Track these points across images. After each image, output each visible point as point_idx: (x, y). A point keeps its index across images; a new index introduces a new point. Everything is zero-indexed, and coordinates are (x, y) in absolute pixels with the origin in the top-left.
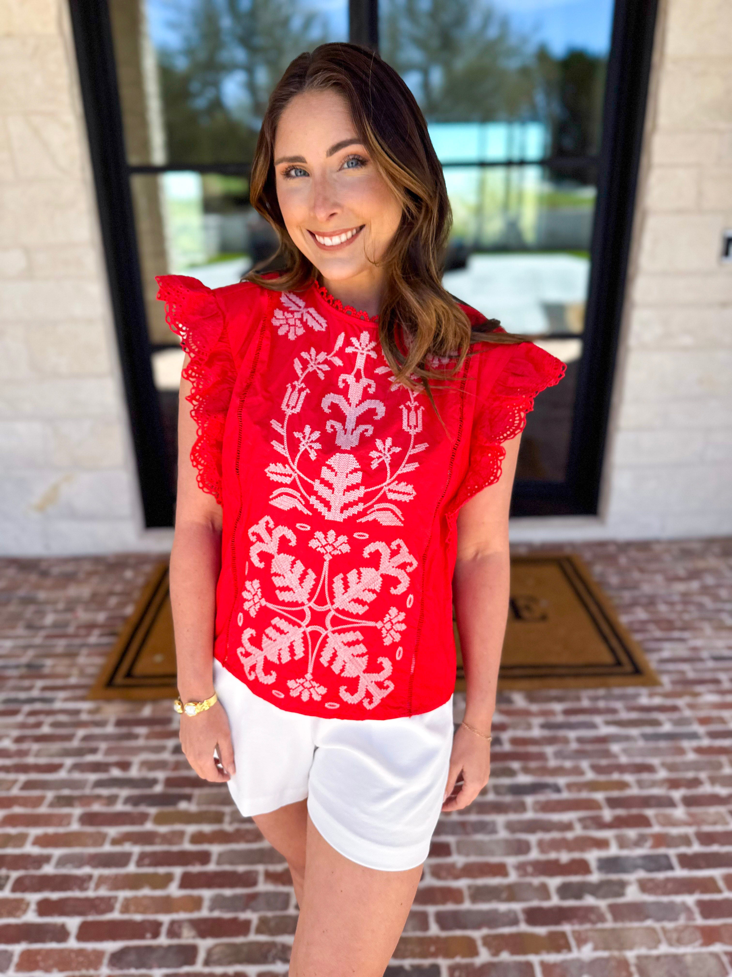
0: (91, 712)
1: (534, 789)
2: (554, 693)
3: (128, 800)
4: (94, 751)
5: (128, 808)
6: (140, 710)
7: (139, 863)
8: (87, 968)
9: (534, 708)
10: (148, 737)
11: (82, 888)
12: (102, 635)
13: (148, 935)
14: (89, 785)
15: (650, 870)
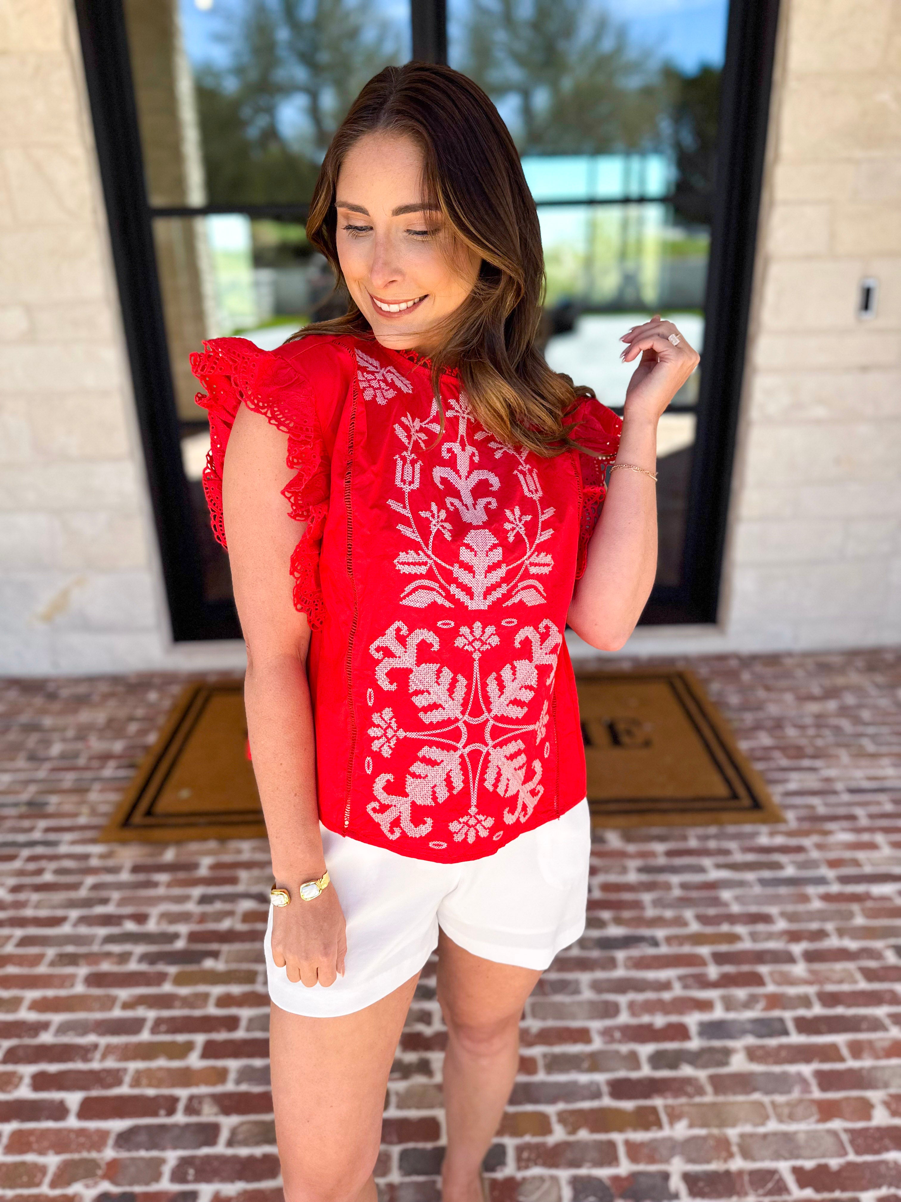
0: (102, 856)
1: (627, 942)
2: (656, 831)
3: (145, 958)
4: (105, 901)
5: (144, 967)
6: (161, 854)
7: (154, 1030)
8: (89, 1150)
9: (631, 848)
10: (169, 885)
11: (86, 1059)
12: (118, 767)
13: (162, 1112)
14: (98, 941)
15: (760, 1036)
